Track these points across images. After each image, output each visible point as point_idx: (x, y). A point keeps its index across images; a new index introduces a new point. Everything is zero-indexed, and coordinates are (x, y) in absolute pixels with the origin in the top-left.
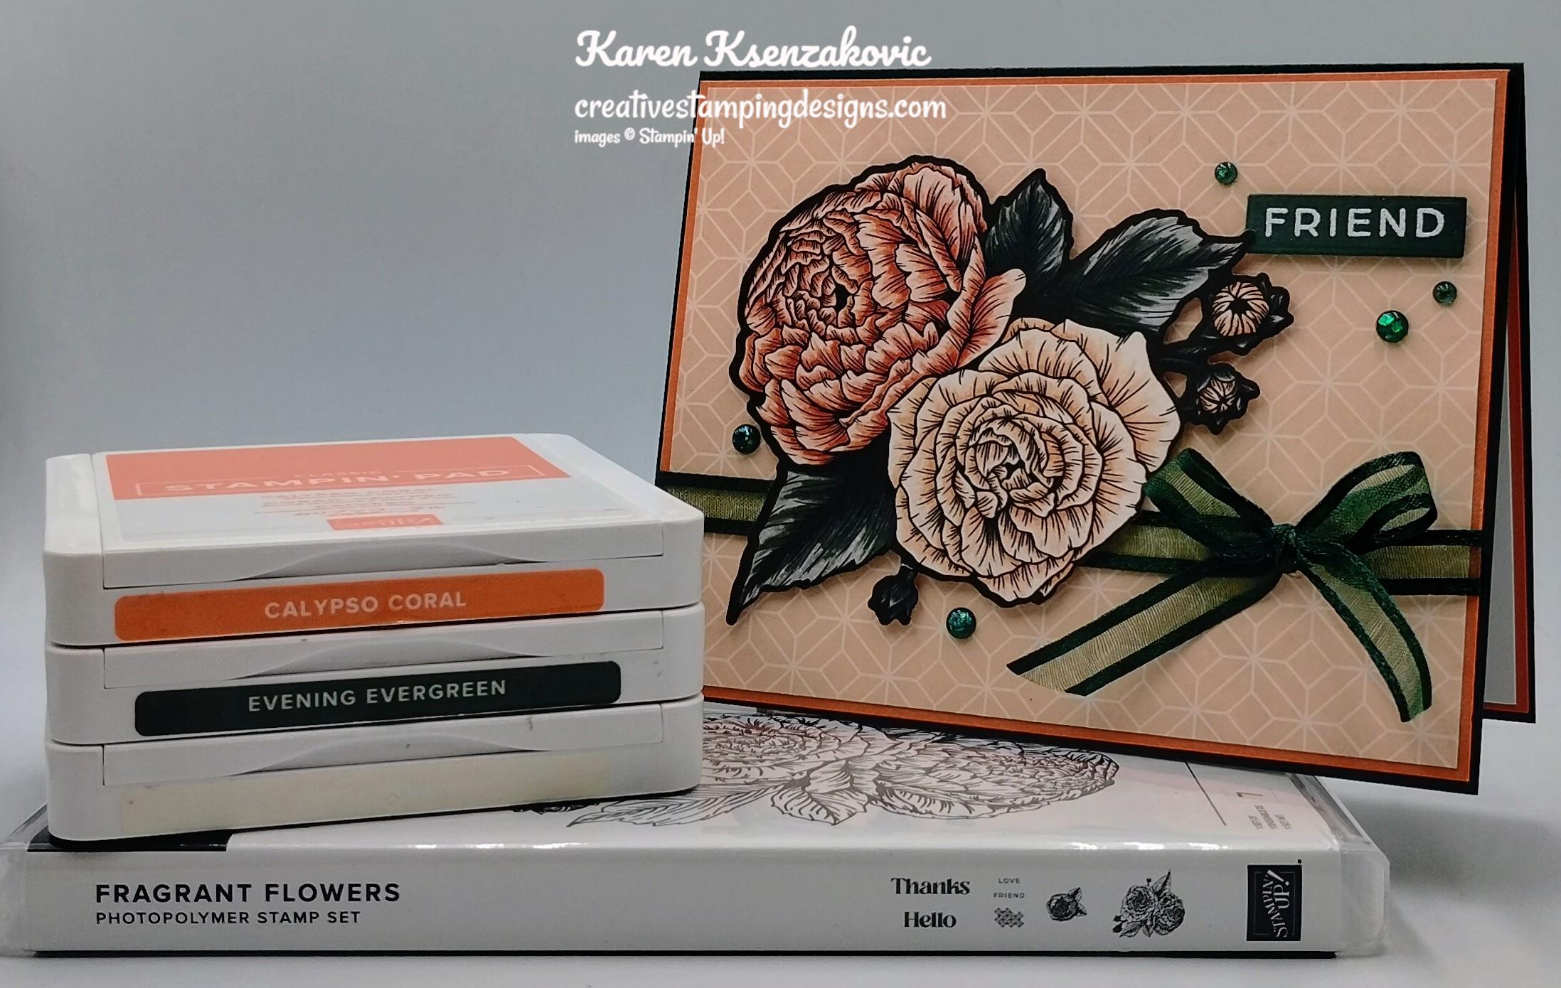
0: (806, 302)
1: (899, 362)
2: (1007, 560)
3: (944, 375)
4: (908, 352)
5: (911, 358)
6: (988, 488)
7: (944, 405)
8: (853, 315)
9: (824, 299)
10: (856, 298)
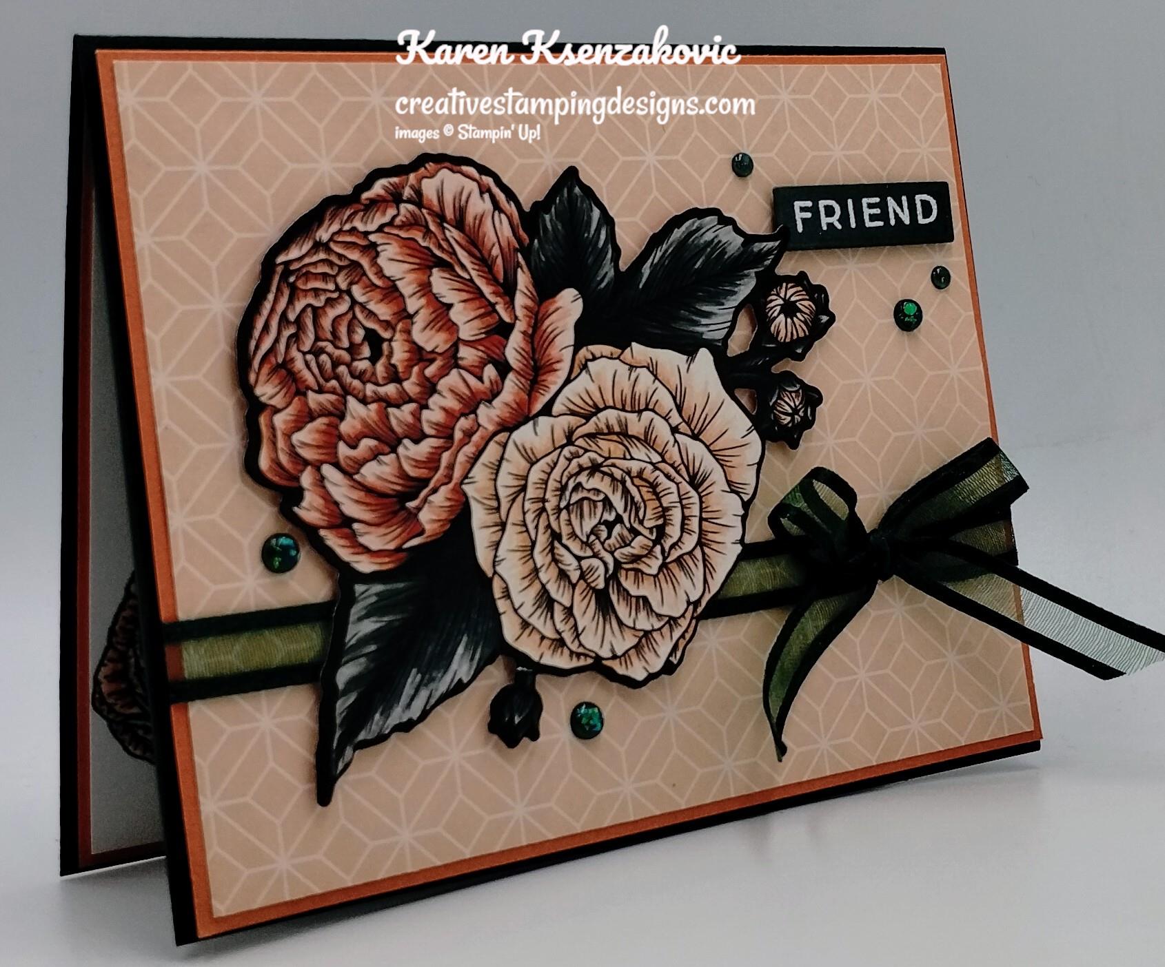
0: (329, 355)
1: (462, 419)
2: (628, 633)
3: (517, 427)
4: (471, 404)
5: (474, 412)
6: (591, 554)
7: (524, 464)
8: (394, 366)
9: (353, 349)
10: (393, 344)
